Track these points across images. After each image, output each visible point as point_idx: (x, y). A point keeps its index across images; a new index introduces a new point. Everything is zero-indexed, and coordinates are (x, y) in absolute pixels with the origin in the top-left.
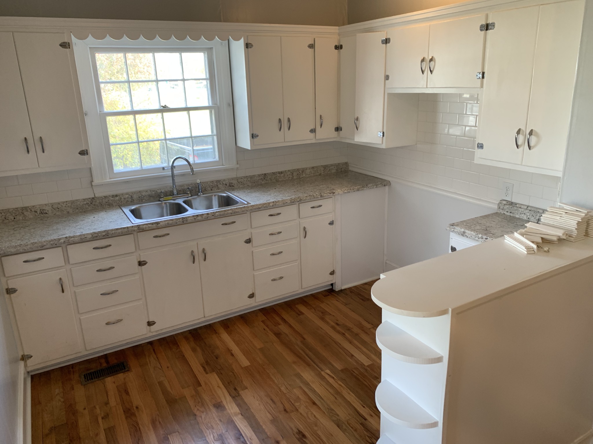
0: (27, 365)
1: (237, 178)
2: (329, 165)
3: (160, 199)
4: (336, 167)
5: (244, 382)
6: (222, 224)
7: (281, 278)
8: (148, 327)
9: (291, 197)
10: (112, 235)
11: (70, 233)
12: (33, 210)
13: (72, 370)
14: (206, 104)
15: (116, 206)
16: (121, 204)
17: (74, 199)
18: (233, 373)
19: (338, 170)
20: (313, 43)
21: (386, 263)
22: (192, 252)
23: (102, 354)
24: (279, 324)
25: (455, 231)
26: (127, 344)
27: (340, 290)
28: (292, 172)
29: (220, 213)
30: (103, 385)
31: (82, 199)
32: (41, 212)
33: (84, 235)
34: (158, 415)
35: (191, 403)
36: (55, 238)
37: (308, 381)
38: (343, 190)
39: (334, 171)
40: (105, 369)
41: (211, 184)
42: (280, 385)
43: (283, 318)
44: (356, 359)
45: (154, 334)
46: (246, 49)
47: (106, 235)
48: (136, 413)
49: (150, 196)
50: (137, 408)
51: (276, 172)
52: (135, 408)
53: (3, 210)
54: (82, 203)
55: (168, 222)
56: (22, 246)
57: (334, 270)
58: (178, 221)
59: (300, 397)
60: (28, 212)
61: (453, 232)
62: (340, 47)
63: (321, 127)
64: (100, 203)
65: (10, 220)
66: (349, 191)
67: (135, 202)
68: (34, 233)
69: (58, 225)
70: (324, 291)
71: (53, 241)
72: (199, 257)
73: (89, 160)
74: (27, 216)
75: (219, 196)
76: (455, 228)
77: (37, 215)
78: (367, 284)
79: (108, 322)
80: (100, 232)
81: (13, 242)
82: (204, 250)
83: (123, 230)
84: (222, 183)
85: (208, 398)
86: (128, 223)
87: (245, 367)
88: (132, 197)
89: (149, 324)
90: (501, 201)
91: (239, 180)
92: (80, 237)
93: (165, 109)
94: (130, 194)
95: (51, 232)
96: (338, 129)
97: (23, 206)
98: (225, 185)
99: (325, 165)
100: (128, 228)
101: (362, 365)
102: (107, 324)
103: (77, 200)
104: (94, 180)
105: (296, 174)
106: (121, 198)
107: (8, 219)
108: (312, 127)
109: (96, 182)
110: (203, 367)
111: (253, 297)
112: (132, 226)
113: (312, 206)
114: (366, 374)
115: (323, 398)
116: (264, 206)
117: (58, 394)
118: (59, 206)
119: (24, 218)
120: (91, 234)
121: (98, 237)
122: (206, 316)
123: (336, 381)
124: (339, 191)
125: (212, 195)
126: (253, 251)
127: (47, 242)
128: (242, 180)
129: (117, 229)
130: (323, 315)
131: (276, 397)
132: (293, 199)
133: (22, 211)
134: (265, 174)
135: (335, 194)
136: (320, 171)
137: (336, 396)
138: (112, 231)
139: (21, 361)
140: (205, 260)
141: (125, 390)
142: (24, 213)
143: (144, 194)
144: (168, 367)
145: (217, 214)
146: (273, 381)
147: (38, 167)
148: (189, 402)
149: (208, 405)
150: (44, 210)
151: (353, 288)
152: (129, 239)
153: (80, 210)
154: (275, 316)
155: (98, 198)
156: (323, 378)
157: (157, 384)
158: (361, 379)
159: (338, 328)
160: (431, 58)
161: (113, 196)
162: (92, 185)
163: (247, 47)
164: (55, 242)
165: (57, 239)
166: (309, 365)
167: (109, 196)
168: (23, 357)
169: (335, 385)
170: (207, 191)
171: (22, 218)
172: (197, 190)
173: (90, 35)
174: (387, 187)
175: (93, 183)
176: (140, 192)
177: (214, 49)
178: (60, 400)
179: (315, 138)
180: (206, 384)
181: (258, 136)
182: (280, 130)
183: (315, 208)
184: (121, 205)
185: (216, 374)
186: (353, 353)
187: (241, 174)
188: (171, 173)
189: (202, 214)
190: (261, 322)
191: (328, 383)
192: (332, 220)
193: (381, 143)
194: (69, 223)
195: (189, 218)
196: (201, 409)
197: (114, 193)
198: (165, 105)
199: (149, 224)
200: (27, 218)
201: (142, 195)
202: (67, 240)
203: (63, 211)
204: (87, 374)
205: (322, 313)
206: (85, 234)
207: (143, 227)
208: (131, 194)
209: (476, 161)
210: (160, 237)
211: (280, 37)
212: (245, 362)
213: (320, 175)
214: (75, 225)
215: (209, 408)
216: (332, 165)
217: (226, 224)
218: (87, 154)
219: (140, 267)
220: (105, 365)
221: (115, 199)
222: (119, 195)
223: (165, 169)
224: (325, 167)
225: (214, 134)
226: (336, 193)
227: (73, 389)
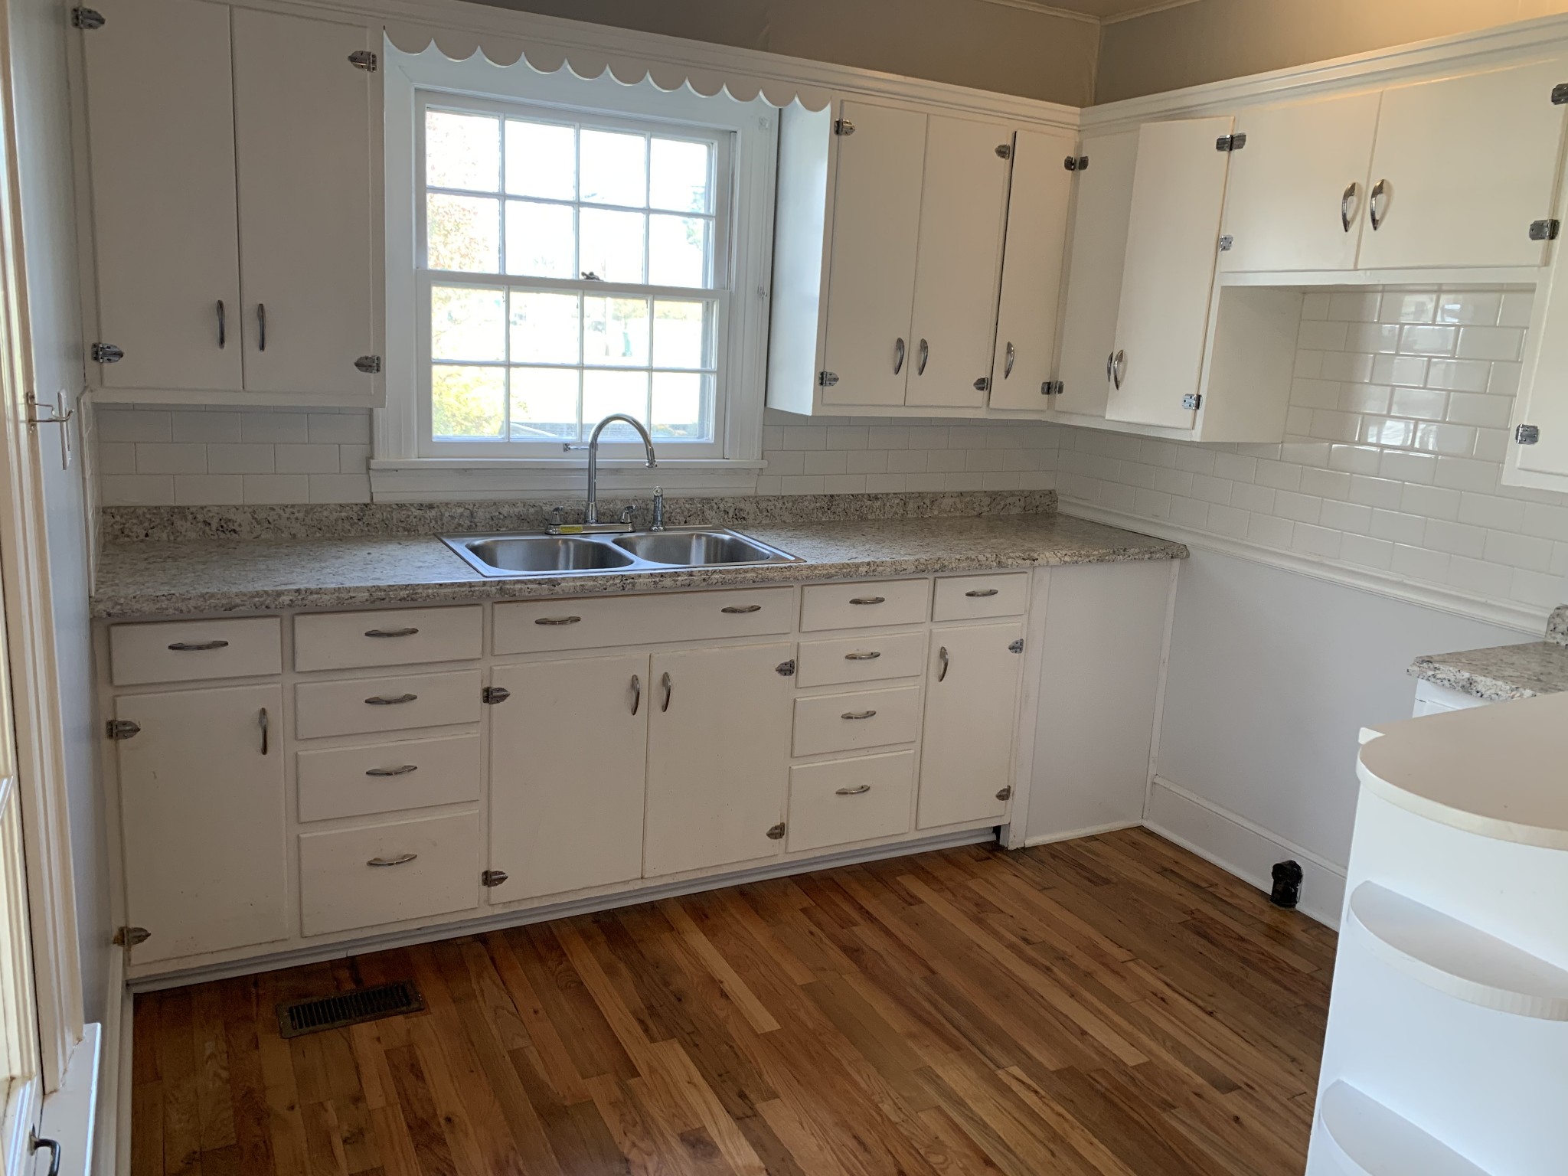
0: (130, 960)
1: (756, 497)
2: (1006, 491)
3: (547, 528)
4: (1022, 500)
5: (766, 1077)
6: (724, 611)
7: (864, 789)
8: (485, 888)
9: (917, 557)
10: (425, 600)
11: (308, 582)
12: (200, 517)
13: (253, 990)
14: (697, 283)
15: (426, 534)
16: (440, 531)
17: (314, 501)
18: (731, 1047)
19: (1027, 508)
20: (1009, 143)
21: (1154, 783)
22: (635, 679)
23: (342, 955)
24: (855, 925)
25: (1439, 676)
26: (419, 932)
27: (1022, 848)
28: (905, 499)
29: (724, 576)
30: (346, 1044)
31: (335, 505)
32: (222, 527)
33: (348, 590)
34: (513, 1148)
35: (612, 1121)
36: (266, 589)
37: (961, 1094)
38: (1059, 554)
39: (1015, 511)
40: (350, 997)
41: (687, 506)
42: (876, 1098)
43: (862, 907)
44: (1096, 1044)
45: (498, 911)
46: (836, 137)
47: (409, 599)
48: (448, 1137)
49: (521, 518)
50: (448, 1120)
51: (863, 495)
52: (442, 1122)
53: (118, 508)
54: (335, 515)
55: (583, 583)
56: (174, 600)
57: (1009, 787)
58: (608, 584)
59: (942, 1137)
60: (186, 520)
61: (1433, 680)
62: (1078, 163)
63: (1006, 377)
64: (383, 520)
65: (135, 539)
66: (1075, 558)
67: (480, 529)
68: (205, 574)
69: (270, 562)
70: (973, 845)
71: (261, 596)
72: (651, 696)
73: (382, 387)
74: (181, 533)
75: (709, 538)
76: (1439, 669)
77: (210, 533)
78: (1097, 839)
79: (375, 859)
80: (393, 588)
81: (148, 588)
82: (666, 678)
83: (457, 589)
84: (715, 506)
85: (661, 1113)
86: (473, 573)
87: (765, 1035)
88: (472, 515)
89: (486, 878)
90: (1558, 608)
91: (763, 505)
92: (337, 594)
93: (589, 285)
94: (467, 506)
95: (251, 575)
96: (1051, 388)
97: (173, 504)
98: (722, 514)
99: (992, 492)
100: (470, 585)
101: (1118, 1063)
102: (370, 864)
103: (322, 506)
104: (376, 455)
105: (916, 506)
106: (442, 515)
107: (130, 534)
108: (984, 374)
109: (381, 459)
110: (641, 1022)
111: (781, 837)
112: (484, 584)
113: (970, 590)
114: (1132, 1089)
115: (1012, 1147)
116: (845, 570)
117: (212, 1056)
118: (272, 517)
119: (172, 538)
120: (368, 590)
121: (387, 599)
122: (646, 876)
123: (1046, 1101)
124: (1048, 556)
125: (693, 535)
126: (798, 700)
127: (245, 598)
128: (770, 503)
129: (441, 585)
130: (980, 911)
131: (871, 1133)
132: (922, 561)
133: (172, 516)
134: (832, 496)
135: (1036, 563)
136: (979, 505)
137: (1052, 1146)
138: (429, 588)
139: (116, 945)
140: (665, 708)
141: (412, 1065)
142: (175, 524)
143: (505, 510)
144: (536, 1012)
145: (716, 576)
146: (855, 1084)
147: (242, 388)
148: (606, 1119)
149: (662, 1135)
150: (230, 520)
151: (1056, 846)
152: (472, 617)
153: (327, 535)
154: (838, 899)
155: (380, 507)
156: (1004, 1090)
157: (507, 1058)
158: (1121, 1104)
159: (1029, 951)
160: (1378, 184)
161: (421, 506)
162: (369, 469)
163: (837, 132)
164: (265, 600)
165: (273, 591)
166: (957, 1048)
167: (412, 505)
168: (123, 935)
169: (1046, 1114)
170: (673, 523)
171: (168, 536)
172: (650, 517)
173: (433, 42)
174: (1176, 563)
175: (372, 461)
176: (495, 504)
177: (739, 135)
178: (216, 1075)
179: (988, 405)
180: (652, 1070)
181: (836, 380)
182: (897, 370)
183: (978, 595)
184: (442, 533)
185: (680, 1042)
186: (1086, 1028)
187: (770, 488)
188: (588, 460)
189: (676, 572)
190: (800, 913)
191: (1022, 1105)
192: (1018, 639)
193: (1189, 425)
194: (301, 561)
195: (641, 580)
196: (642, 1145)
197: (427, 498)
198: (592, 274)
199: (531, 581)
200: (179, 539)
201: (499, 513)
202: (299, 597)
203: (280, 530)
204: (297, 1008)
205: (977, 905)
206: (350, 588)
207: (512, 587)
208: (472, 506)
209: (1510, 477)
210: (553, 623)
211: (926, 115)
212: (767, 1023)
213: (979, 515)
214: (317, 565)
215: (666, 1142)
216: (1012, 494)
217: (733, 611)
218: (378, 370)
219: (487, 705)
220: (349, 986)
221: (427, 516)
222: (438, 506)
223: (569, 449)
224: (994, 496)
225: (708, 368)
226: (1040, 561)
227: (257, 1047)
